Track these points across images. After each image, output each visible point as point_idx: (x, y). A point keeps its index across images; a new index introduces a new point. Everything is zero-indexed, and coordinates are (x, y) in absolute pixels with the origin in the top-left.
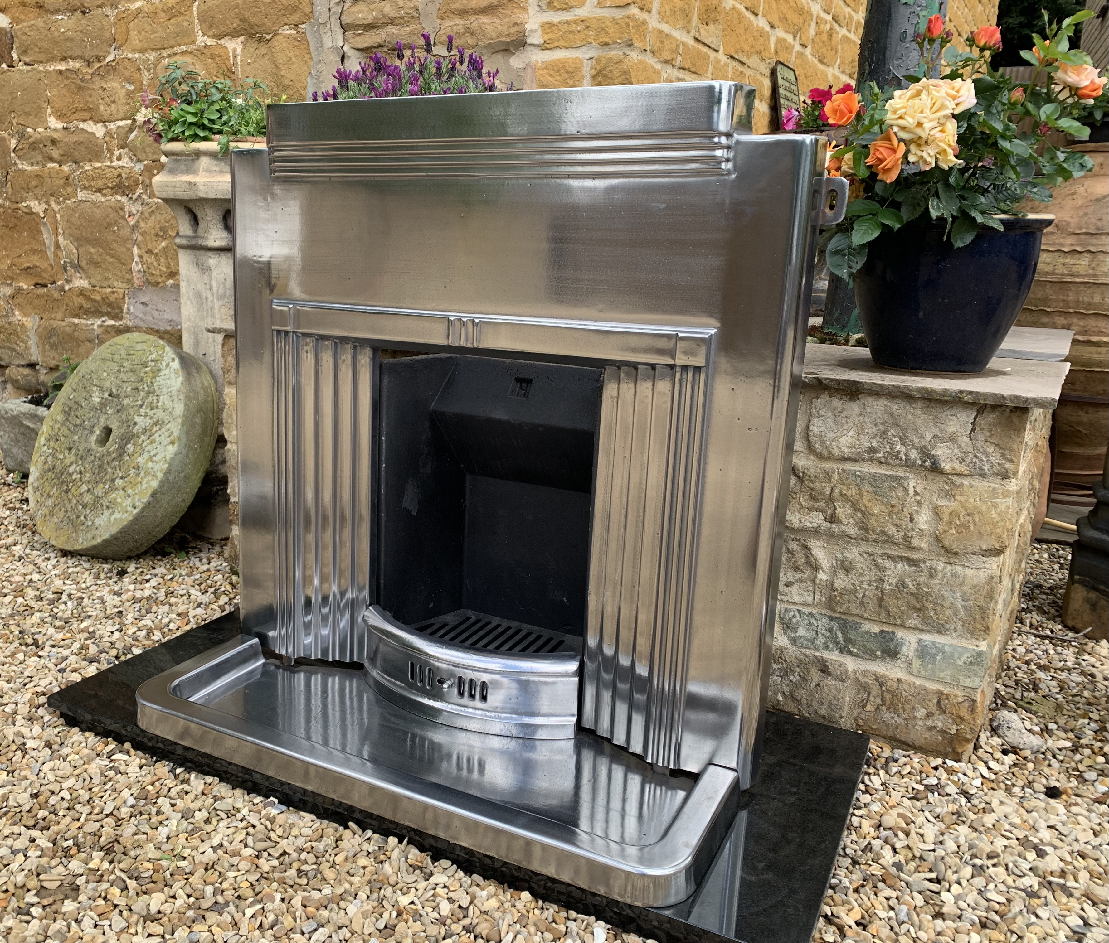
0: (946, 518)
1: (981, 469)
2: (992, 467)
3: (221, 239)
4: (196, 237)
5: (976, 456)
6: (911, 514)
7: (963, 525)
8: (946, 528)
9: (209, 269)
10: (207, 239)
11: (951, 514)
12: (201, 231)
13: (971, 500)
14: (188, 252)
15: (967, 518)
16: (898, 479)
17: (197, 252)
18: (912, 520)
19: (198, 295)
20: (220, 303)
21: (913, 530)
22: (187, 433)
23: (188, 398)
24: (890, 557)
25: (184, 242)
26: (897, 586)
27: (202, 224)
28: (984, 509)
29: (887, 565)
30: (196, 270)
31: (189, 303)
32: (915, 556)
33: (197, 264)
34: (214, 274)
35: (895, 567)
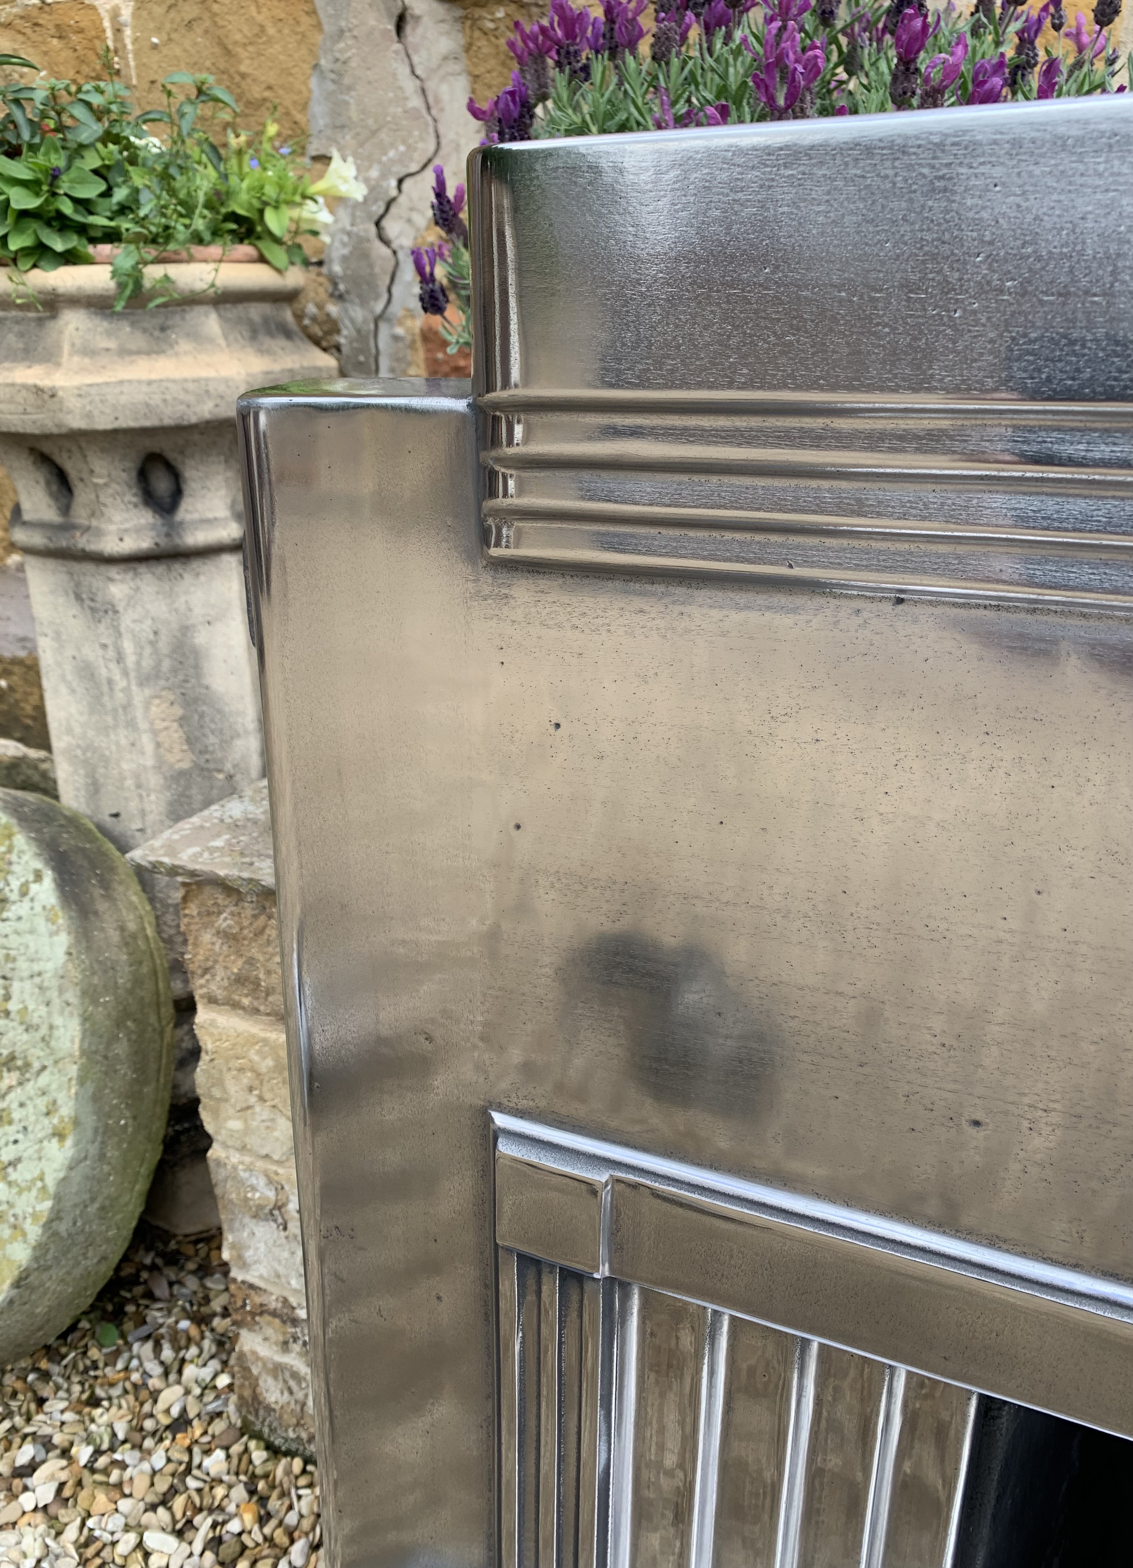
3: (138, 530)
4: (67, 527)
9: (111, 610)
10: (99, 533)
12: (80, 514)
14: (51, 563)
17: (76, 567)
19: (87, 672)
20: (147, 692)
22: (96, 1098)
23: (89, 994)
25: (37, 539)
27: (82, 496)
30: (75, 610)
31: (64, 690)
33: (78, 597)
34: (127, 620)
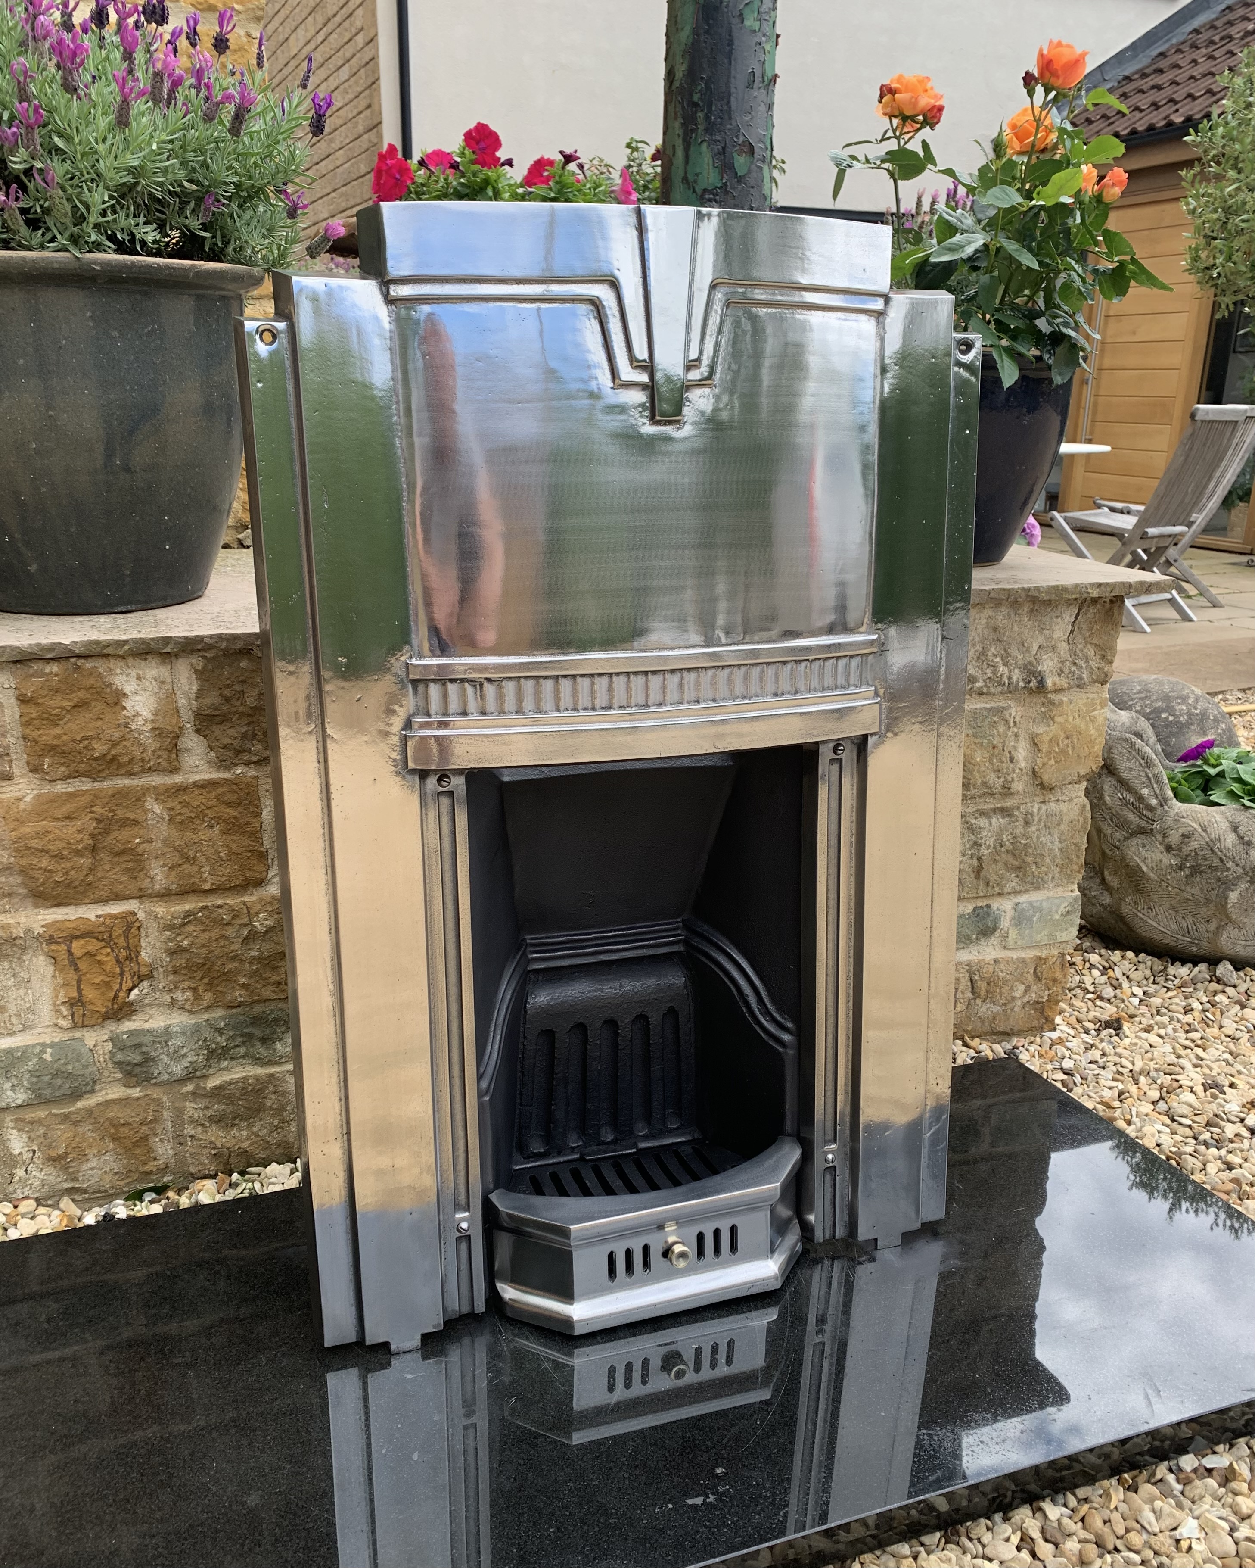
0: (1045, 747)
1: (1080, 678)
2: (1091, 673)
5: (1075, 664)
6: (1010, 752)
7: (1063, 752)
8: (1046, 759)
11: (1051, 741)
13: (1071, 719)
15: (1066, 742)
16: (1000, 711)
18: (1011, 759)
21: (1014, 771)
24: (982, 813)
26: (995, 848)
28: (1083, 726)
29: (982, 825)
32: (1008, 803)
35: (991, 824)
